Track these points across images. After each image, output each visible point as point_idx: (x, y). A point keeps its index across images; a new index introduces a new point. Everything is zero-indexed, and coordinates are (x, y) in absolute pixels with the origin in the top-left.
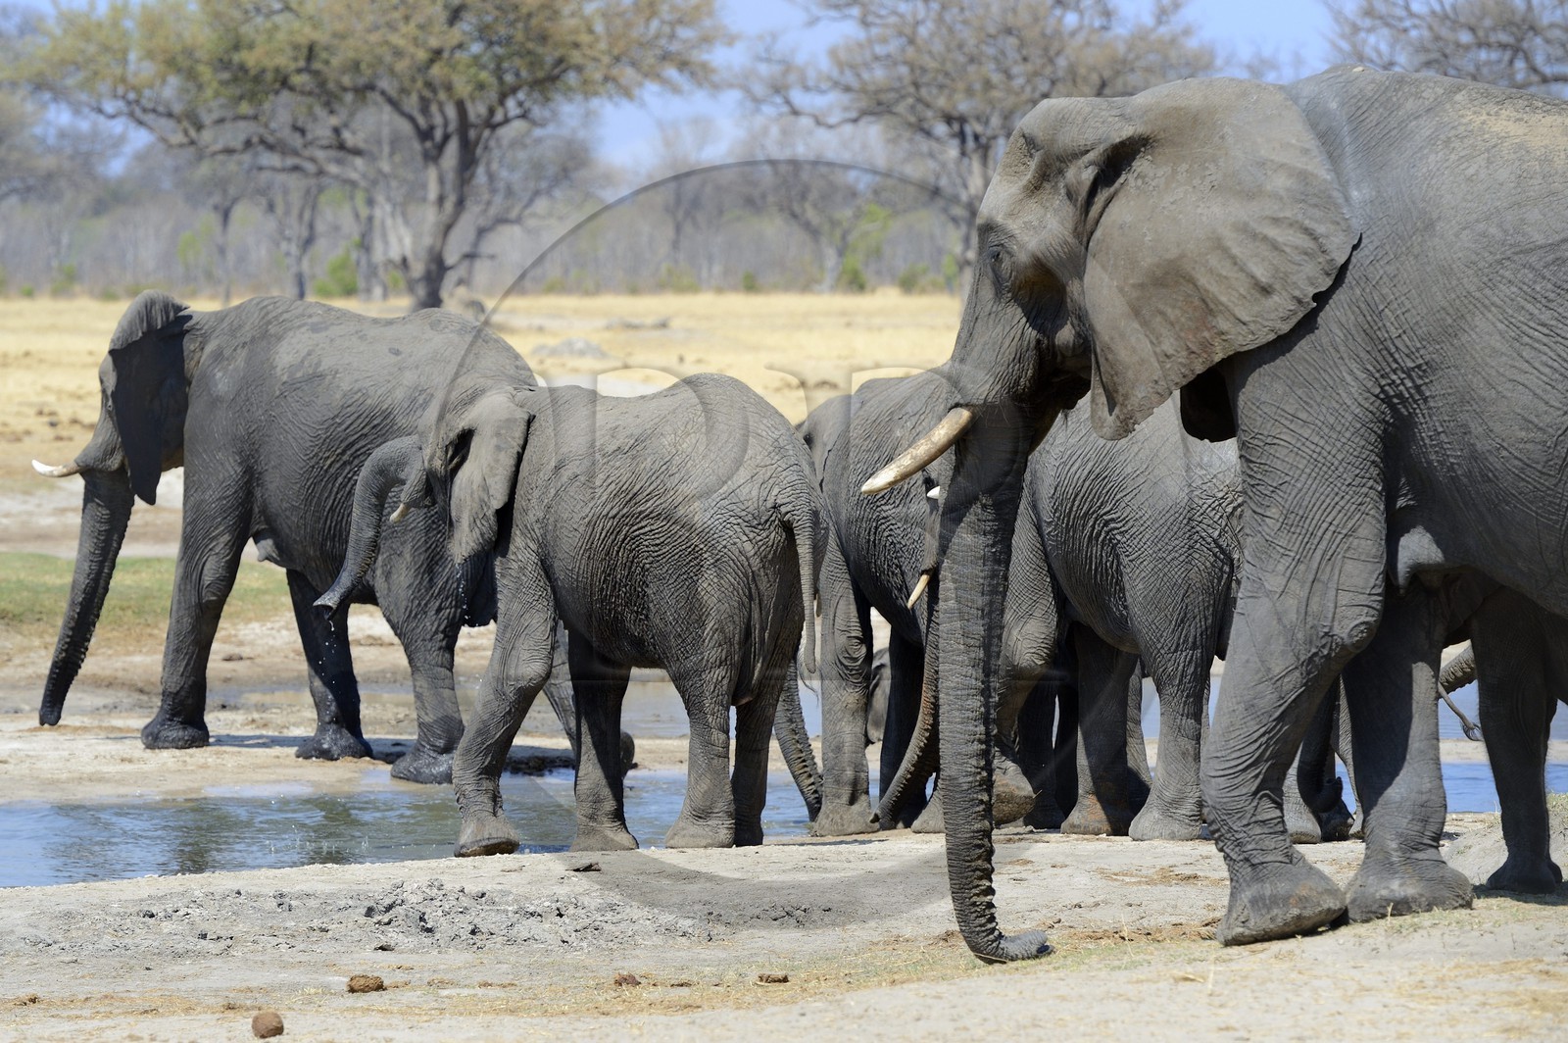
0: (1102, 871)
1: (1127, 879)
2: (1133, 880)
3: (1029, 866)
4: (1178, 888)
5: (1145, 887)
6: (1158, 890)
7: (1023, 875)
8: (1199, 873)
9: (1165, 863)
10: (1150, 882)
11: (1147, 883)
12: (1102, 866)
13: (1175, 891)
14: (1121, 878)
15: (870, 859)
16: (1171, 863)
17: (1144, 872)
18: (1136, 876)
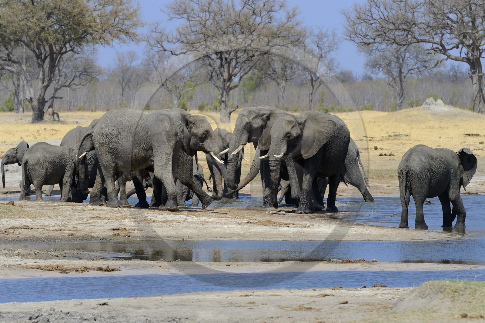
0: (279, 306)
1: (288, 309)
2: (290, 309)
3: (254, 304)
4: (305, 312)
5: (294, 311)
6: (299, 313)
7: (253, 307)
8: (312, 307)
9: (301, 303)
10: (296, 310)
11: (295, 310)
12: (279, 304)
13: (304, 313)
14: (285, 308)
15: (200, 301)
16: (302, 303)
17: (293, 306)
18: (291, 308)
